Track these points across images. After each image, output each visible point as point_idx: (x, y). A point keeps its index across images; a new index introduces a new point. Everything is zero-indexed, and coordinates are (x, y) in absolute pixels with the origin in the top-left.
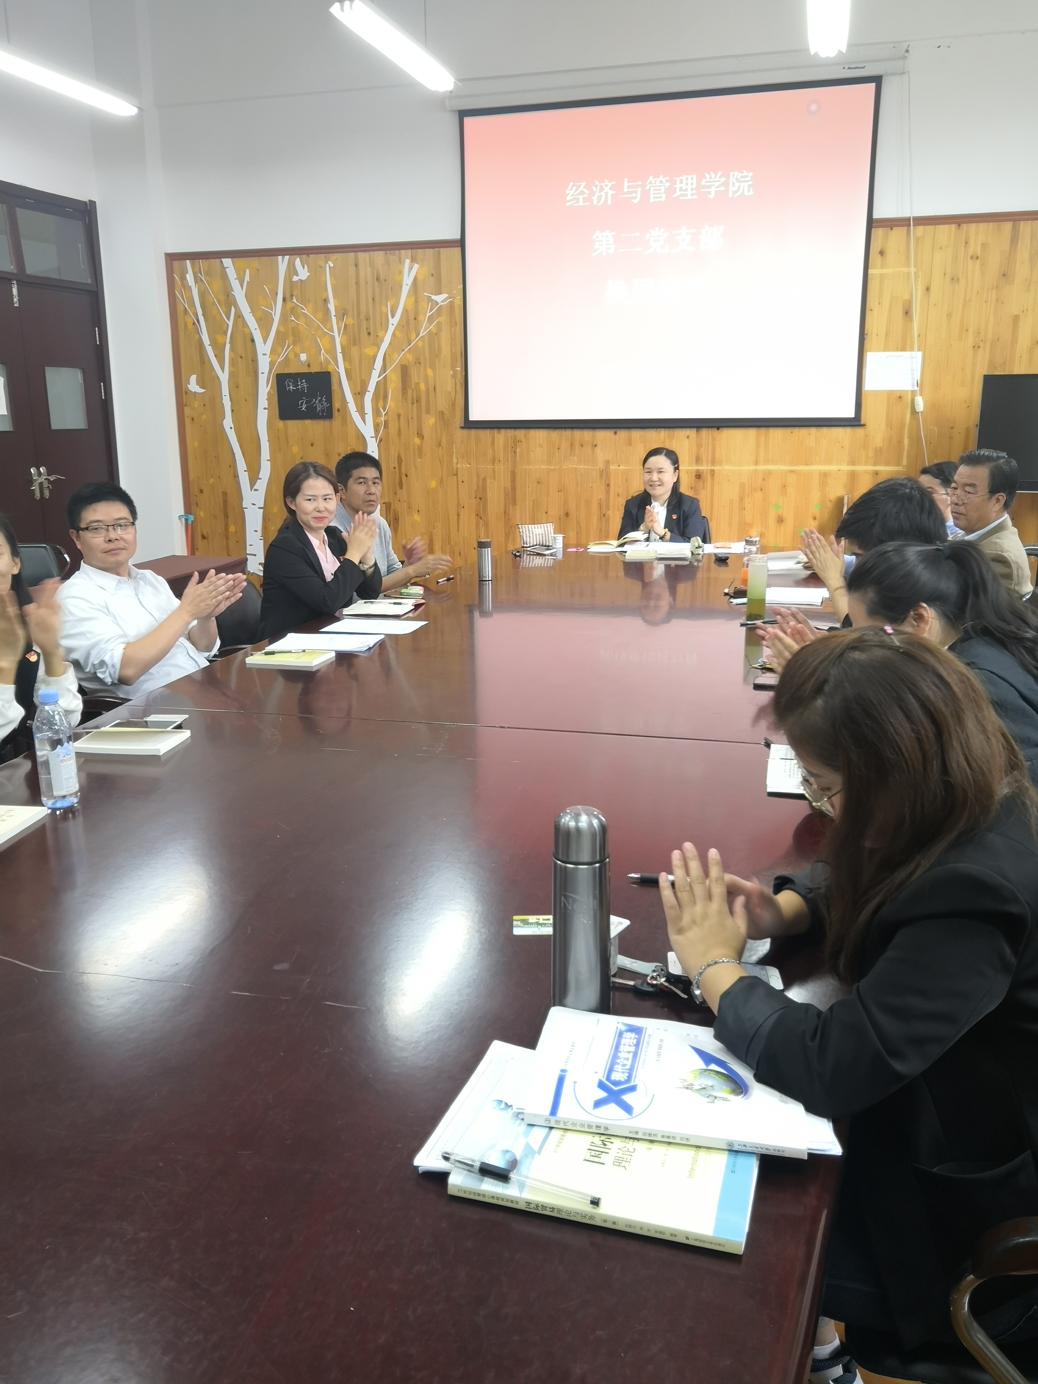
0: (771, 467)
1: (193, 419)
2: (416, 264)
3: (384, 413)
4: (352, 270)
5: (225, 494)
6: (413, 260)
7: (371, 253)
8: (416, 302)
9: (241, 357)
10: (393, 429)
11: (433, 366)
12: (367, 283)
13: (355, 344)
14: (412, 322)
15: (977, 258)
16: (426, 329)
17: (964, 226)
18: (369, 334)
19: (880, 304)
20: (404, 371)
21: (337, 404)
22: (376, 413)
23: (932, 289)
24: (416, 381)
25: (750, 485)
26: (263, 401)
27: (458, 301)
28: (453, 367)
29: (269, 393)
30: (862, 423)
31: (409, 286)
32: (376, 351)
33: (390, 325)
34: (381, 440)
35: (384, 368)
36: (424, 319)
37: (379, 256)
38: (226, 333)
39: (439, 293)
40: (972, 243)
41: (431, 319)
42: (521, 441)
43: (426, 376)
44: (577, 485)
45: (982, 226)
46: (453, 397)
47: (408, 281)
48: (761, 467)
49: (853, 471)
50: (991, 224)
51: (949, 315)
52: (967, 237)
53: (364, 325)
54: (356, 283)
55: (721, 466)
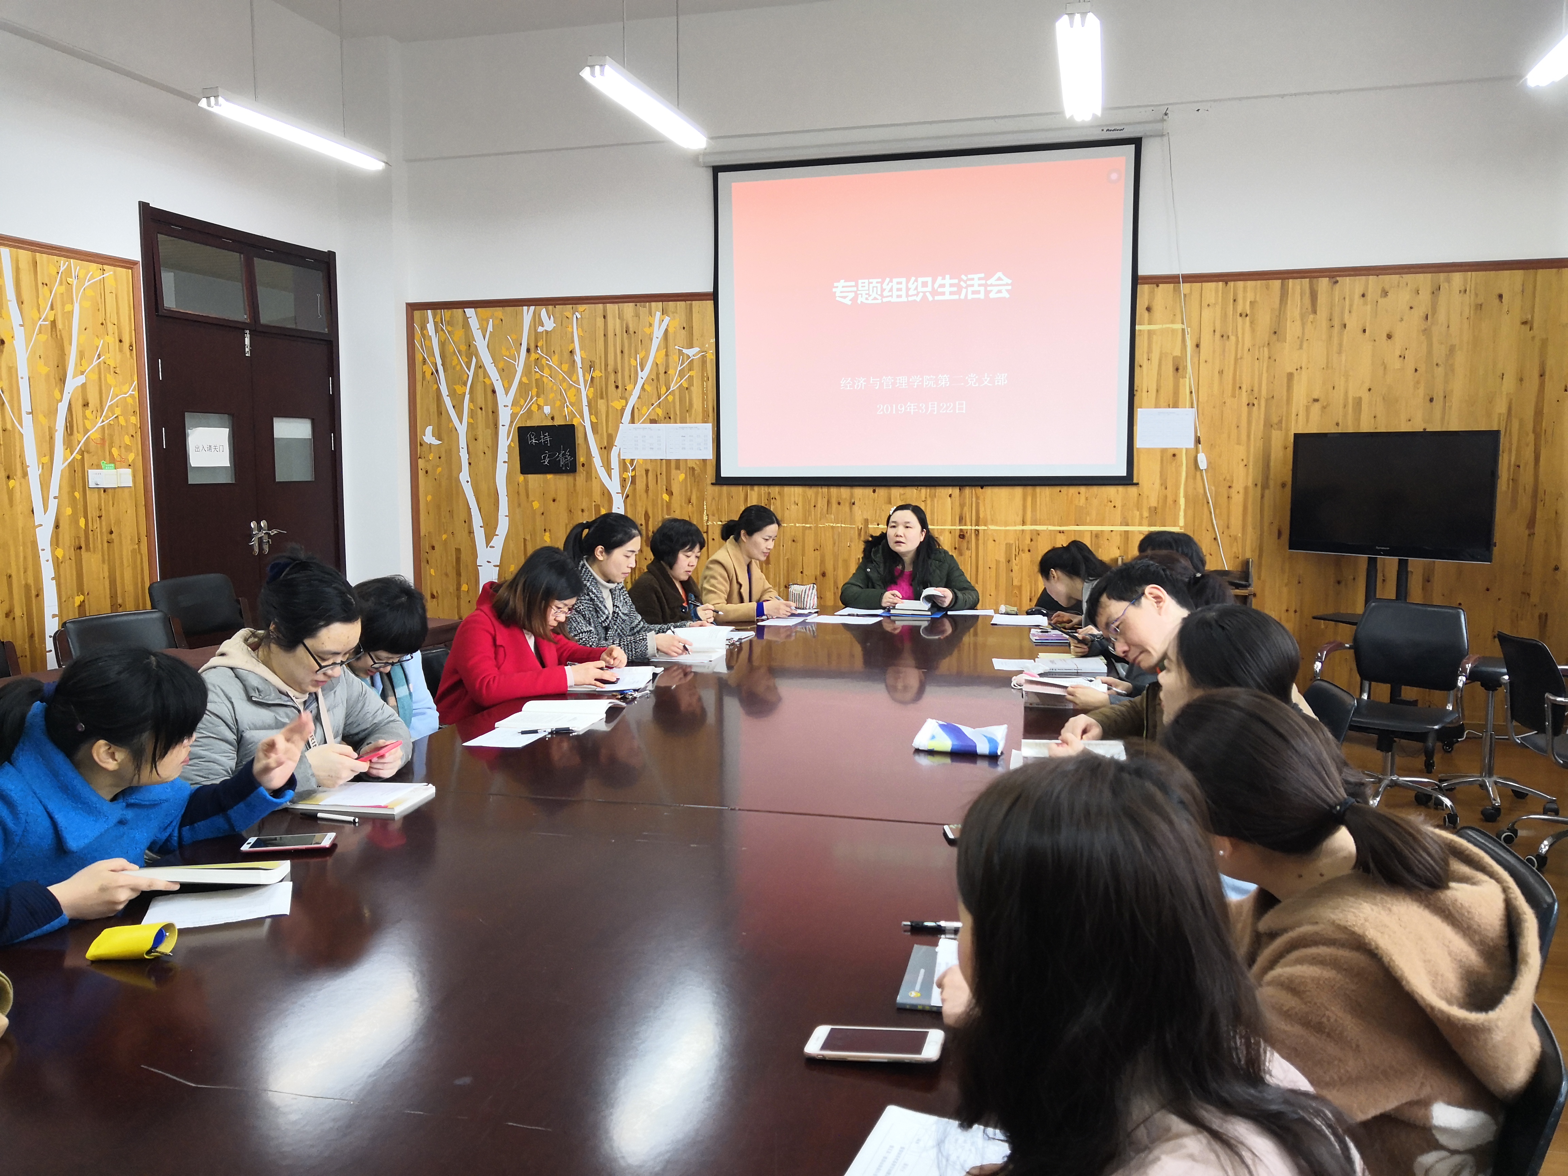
0: (1039, 527)
1: (427, 472)
2: (667, 317)
3: (631, 469)
4: (600, 321)
5: (458, 550)
6: (664, 313)
7: (620, 304)
8: (667, 355)
9: (481, 409)
10: (640, 485)
12: (615, 334)
13: (602, 398)
14: (662, 375)
15: (1247, 315)
16: (676, 383)
17: (1231, 284)
18: (617, 387)
19: (1148, 360)
21: (581, 459)
23: (1201, 346)
25: (1018, 545)
26: (503, 454)
27: (711, 356)
29: (509, 446)
30: (1135, 481)
31: (659, 340)
32: (624, 404)
33: (639, 379)
34: (627, 496)
35: (632, 421)
36: (674, 373)
37: (628, 308)
38: (465, 384)
39: (691, 346)
40: (1240, 301)
41: (681, 374)
42: (775, 498)
44: (835, 544)
45: (1250, 284)
47: (658, 334)
49: (1126, 532)
50: (1259, 282)
51: (1221, 372)
52: (1235, 294)
53: (612, 378)
54: (605, 335)
55: (985, 525)
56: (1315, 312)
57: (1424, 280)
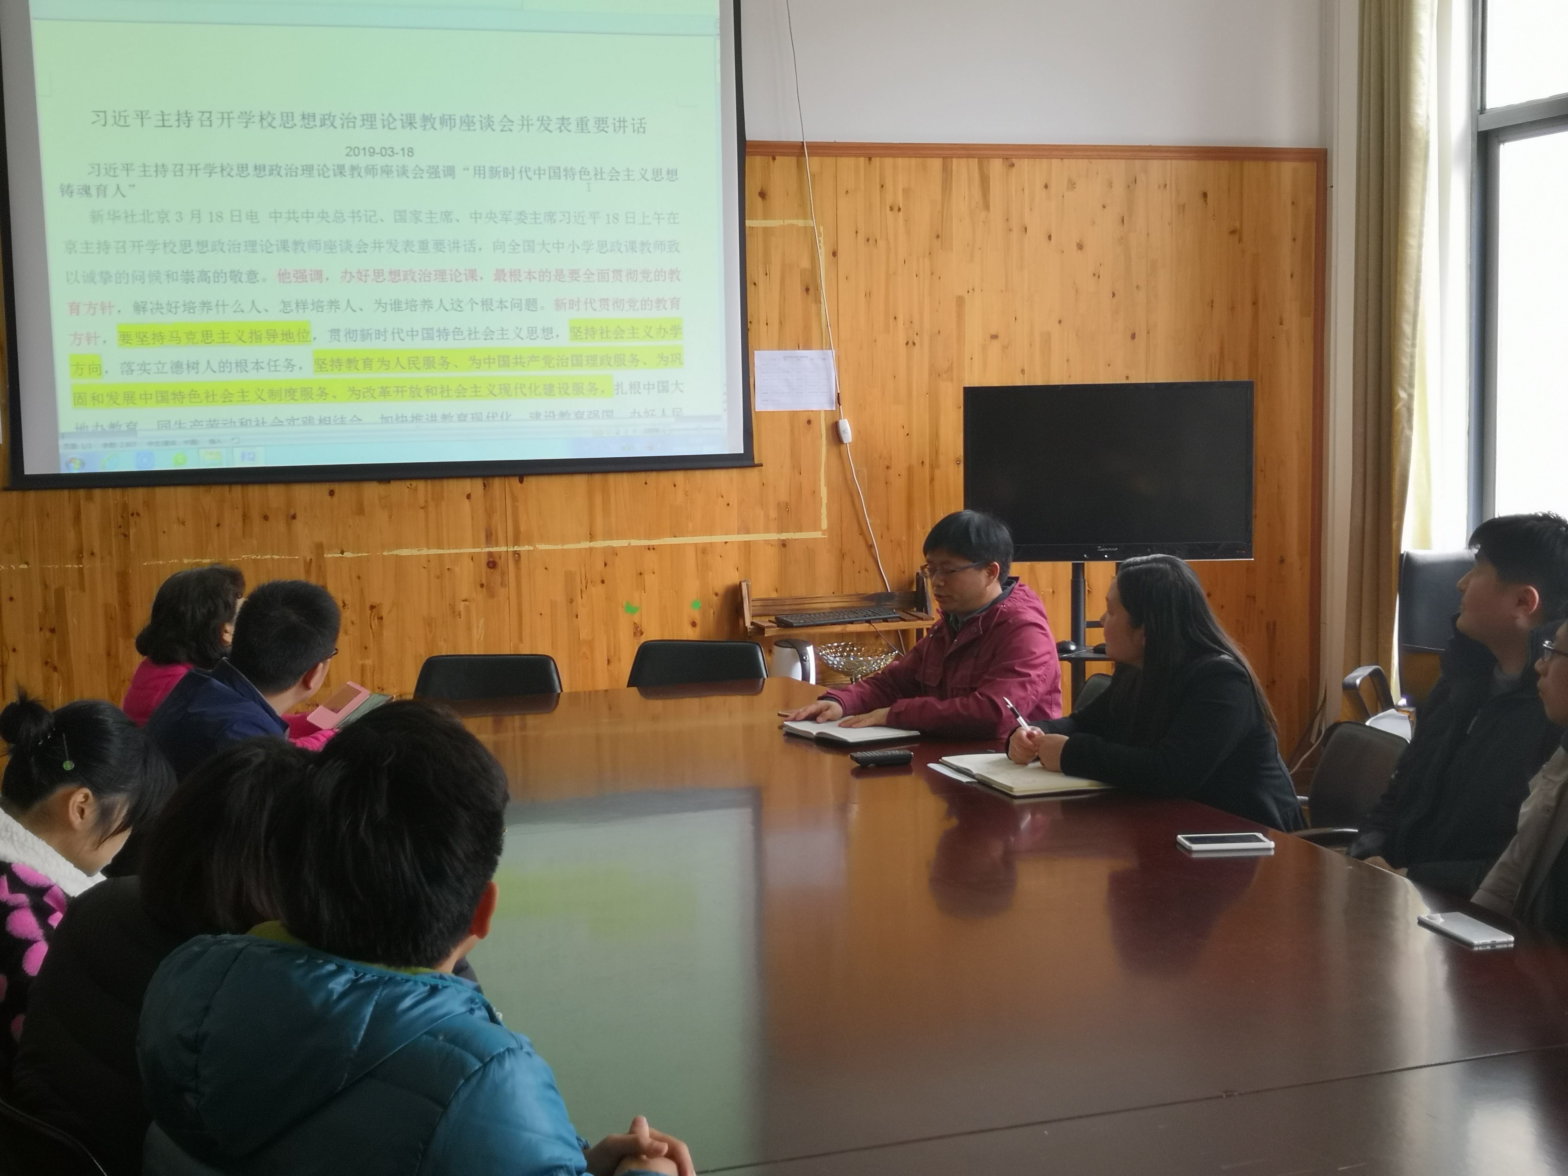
0: (615, 543)
15: (899, 209)
17: (876, 161)
19: (767, 274)
23: (839, 254)
25: (583, 574)
30: (756, 461)
40: (889, 186)
42: (138, 514)
45: (902, 162)
48: (599, 544)
49: (747, 543)
50: (913, 160)
51: (868, 295)
52: (882, 177)
55: (529, 544)
56: (987, 207)
57: (1117, 168)
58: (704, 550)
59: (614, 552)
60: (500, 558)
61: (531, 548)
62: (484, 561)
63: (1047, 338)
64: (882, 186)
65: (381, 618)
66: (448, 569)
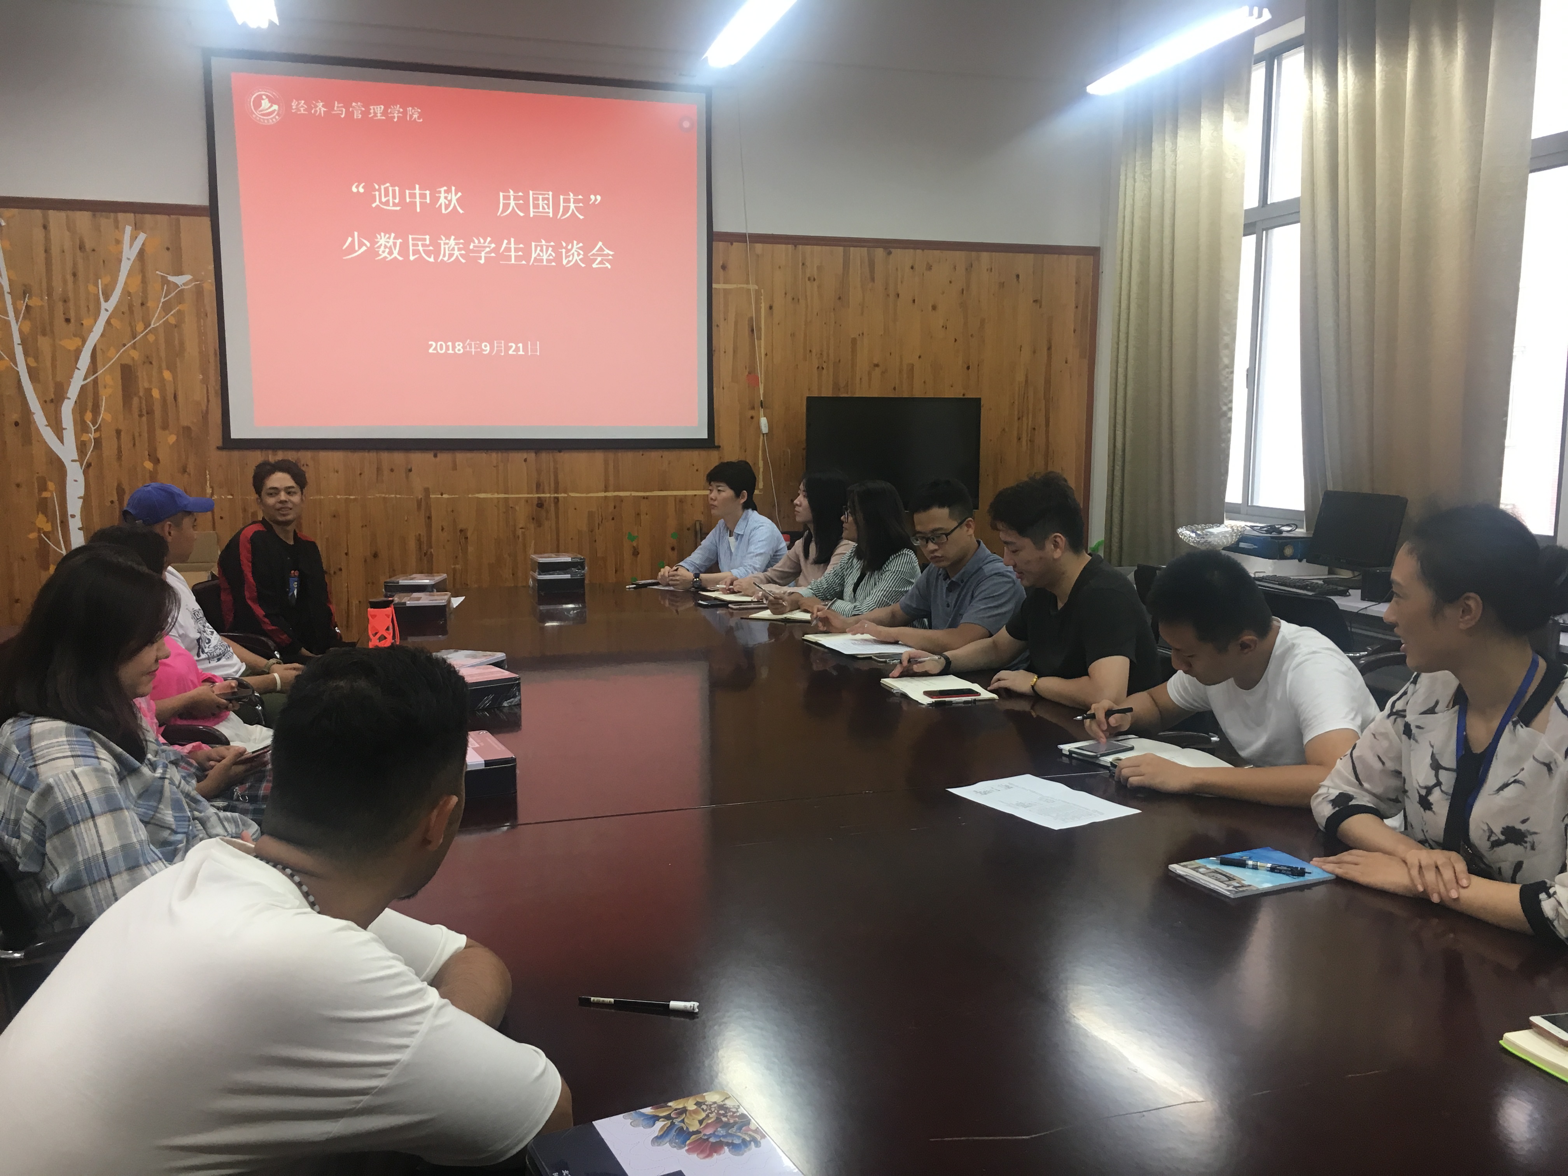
0: (622, 494)
2: (142, 233)
3: (93, 429)
4: (38, 232)
6: (138, 227)
7: (70, 213)
8: (144, 281)
10: (109, 450)
11: (172, 368)
12: (63, 252)
13: (44, 334)
14: (137, 308)
15: (814, 280)
16: (159, 319)
17: (800, 248)
18: (68, 321)
19: (725, 320)
20: (127, 373)
21: (14, 415)
22: (81, 427)
23: (775, 307)
24: (146, 385)
25: (600, 514)
27: (209, 285)
28: (204, 371)
30: (716, 444)
31: (131, 262)
32: (80, 344)
33: (103, 311)
34: (89, 465)
35: (94, 366)
36: (155, 305)
37: (83, 218)
39: (180, 273)
40: (808, 264)
41: (167, 307)
43: (162, 380)
44: (388, 519)
45: (817, 248)
46: (204, 408)
47: (129, 254)
48: (612, 494)
50: (824, 247)
51: (793, 335)
52: (804, 258)
53: (60, 307)
54: (46, 251)
55: (565, 493)
56: (873, 280)
57: (960, 258)
58: (681, 500)
59: (621, 499)
60: (546, 500)
61: (566, 495)
62: (535, 502)
63: (912, 367)
64: (803, 264)
65: (466, 538)
66: (511, 507)
